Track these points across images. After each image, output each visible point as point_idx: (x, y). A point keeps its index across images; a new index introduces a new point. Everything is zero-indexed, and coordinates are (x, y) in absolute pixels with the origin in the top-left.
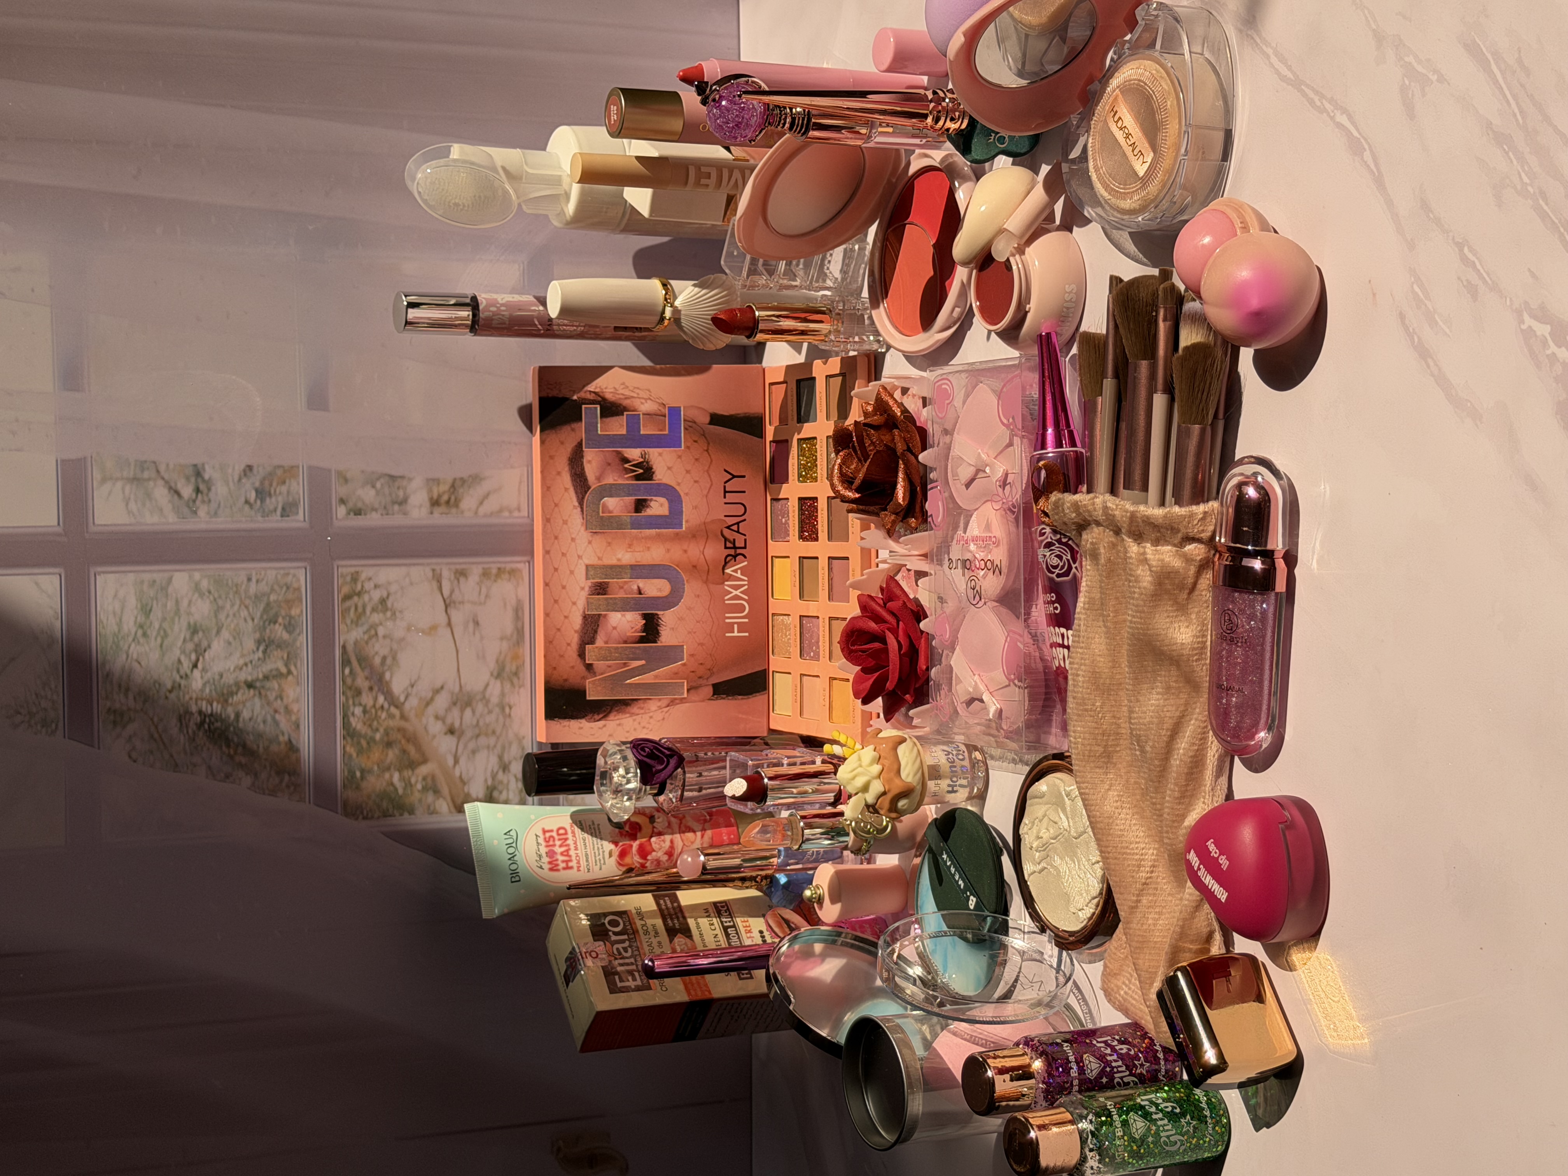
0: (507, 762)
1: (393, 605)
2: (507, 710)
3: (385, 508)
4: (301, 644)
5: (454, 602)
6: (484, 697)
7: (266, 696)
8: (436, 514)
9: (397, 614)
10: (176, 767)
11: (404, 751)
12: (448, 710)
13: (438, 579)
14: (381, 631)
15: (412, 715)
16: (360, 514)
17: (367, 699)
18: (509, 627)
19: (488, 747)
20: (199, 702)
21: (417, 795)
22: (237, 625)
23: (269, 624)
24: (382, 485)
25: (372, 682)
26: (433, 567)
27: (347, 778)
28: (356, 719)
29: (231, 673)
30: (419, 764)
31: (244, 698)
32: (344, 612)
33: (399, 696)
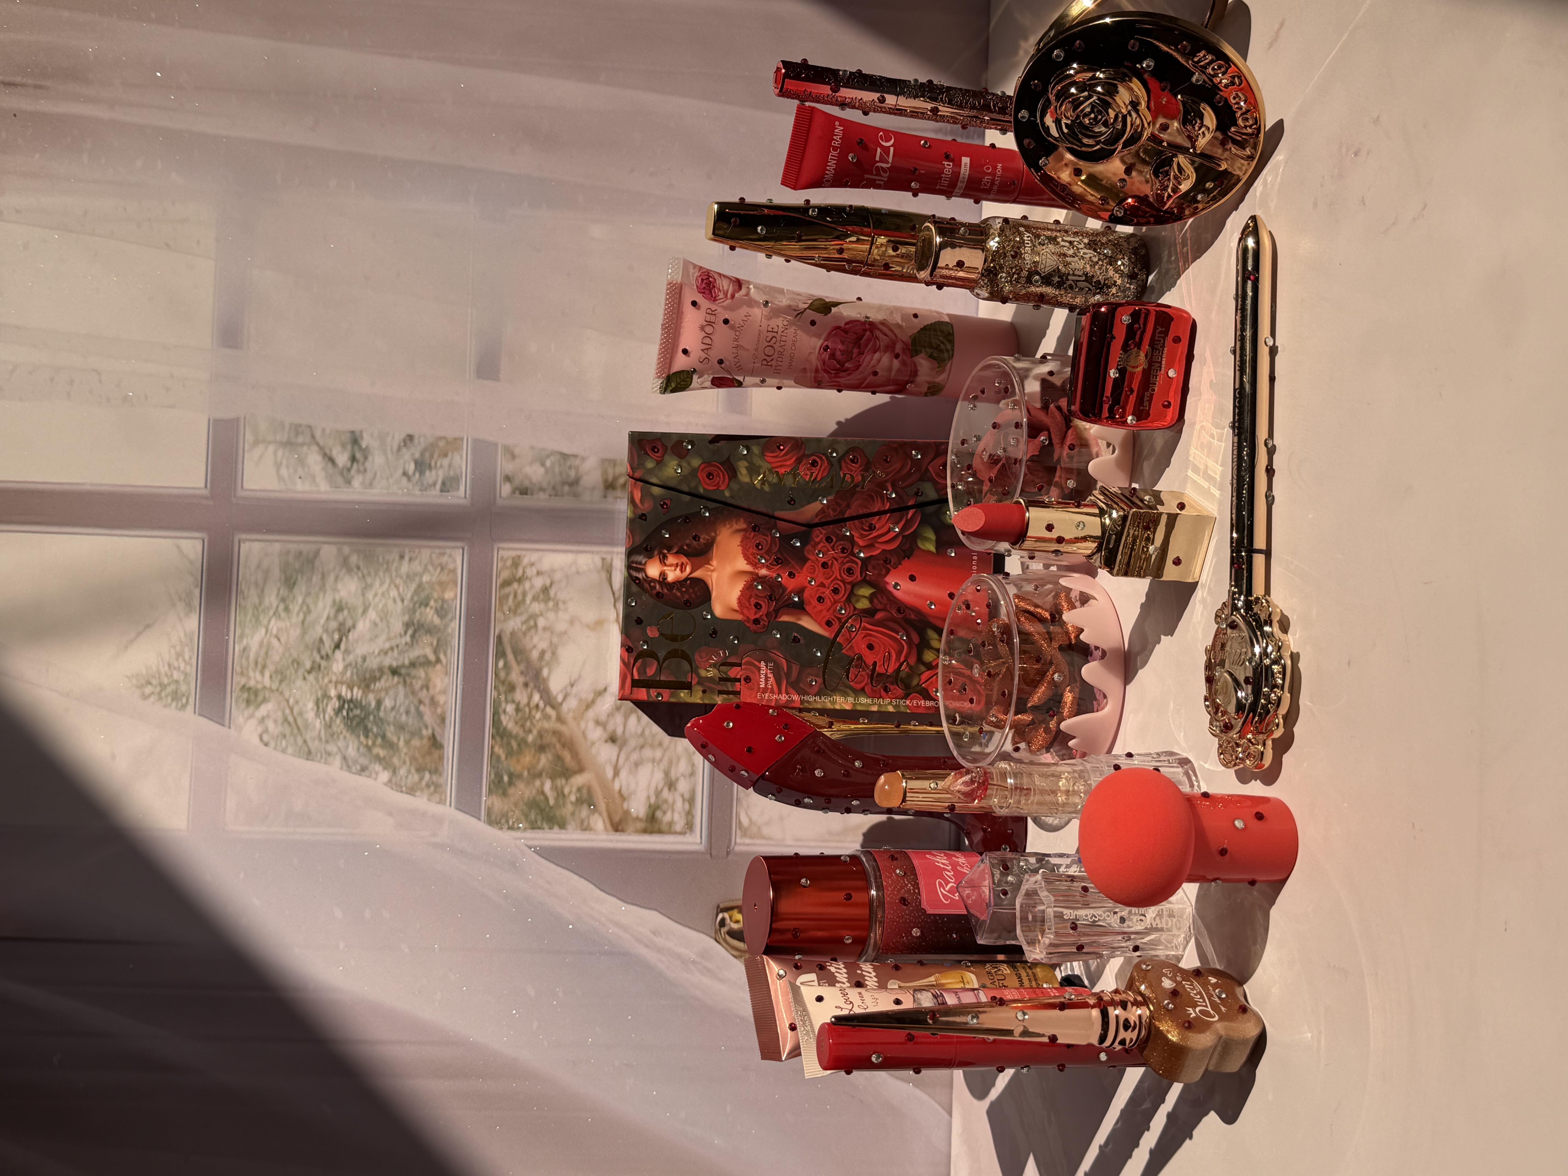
0: (673, 778)
1: (556, 594)
3: (554, 488)
4: (453, 630)
7: (411, 684)
8: (610, 499)
9: (561, 606)
10: (309, 755)
11: (559, 757)
12: (610, 715)
13: (608, 569)
14: (541, 622)
15: (569, 718)
16: (526, 494)
17: (521, 696)
19: (653, 761)
20: (339, 686)
21: (570, 808)
22: (386, 605)
23: (420, 606)
24: (553, 464)
25: (528, 678)
26: (605, 556)
27: (493, 782)
28: (507, 717)
29: (375, 657)
30: (574, 773)
31: (388, 685)
32: (502, 600)
33: (557, 695)
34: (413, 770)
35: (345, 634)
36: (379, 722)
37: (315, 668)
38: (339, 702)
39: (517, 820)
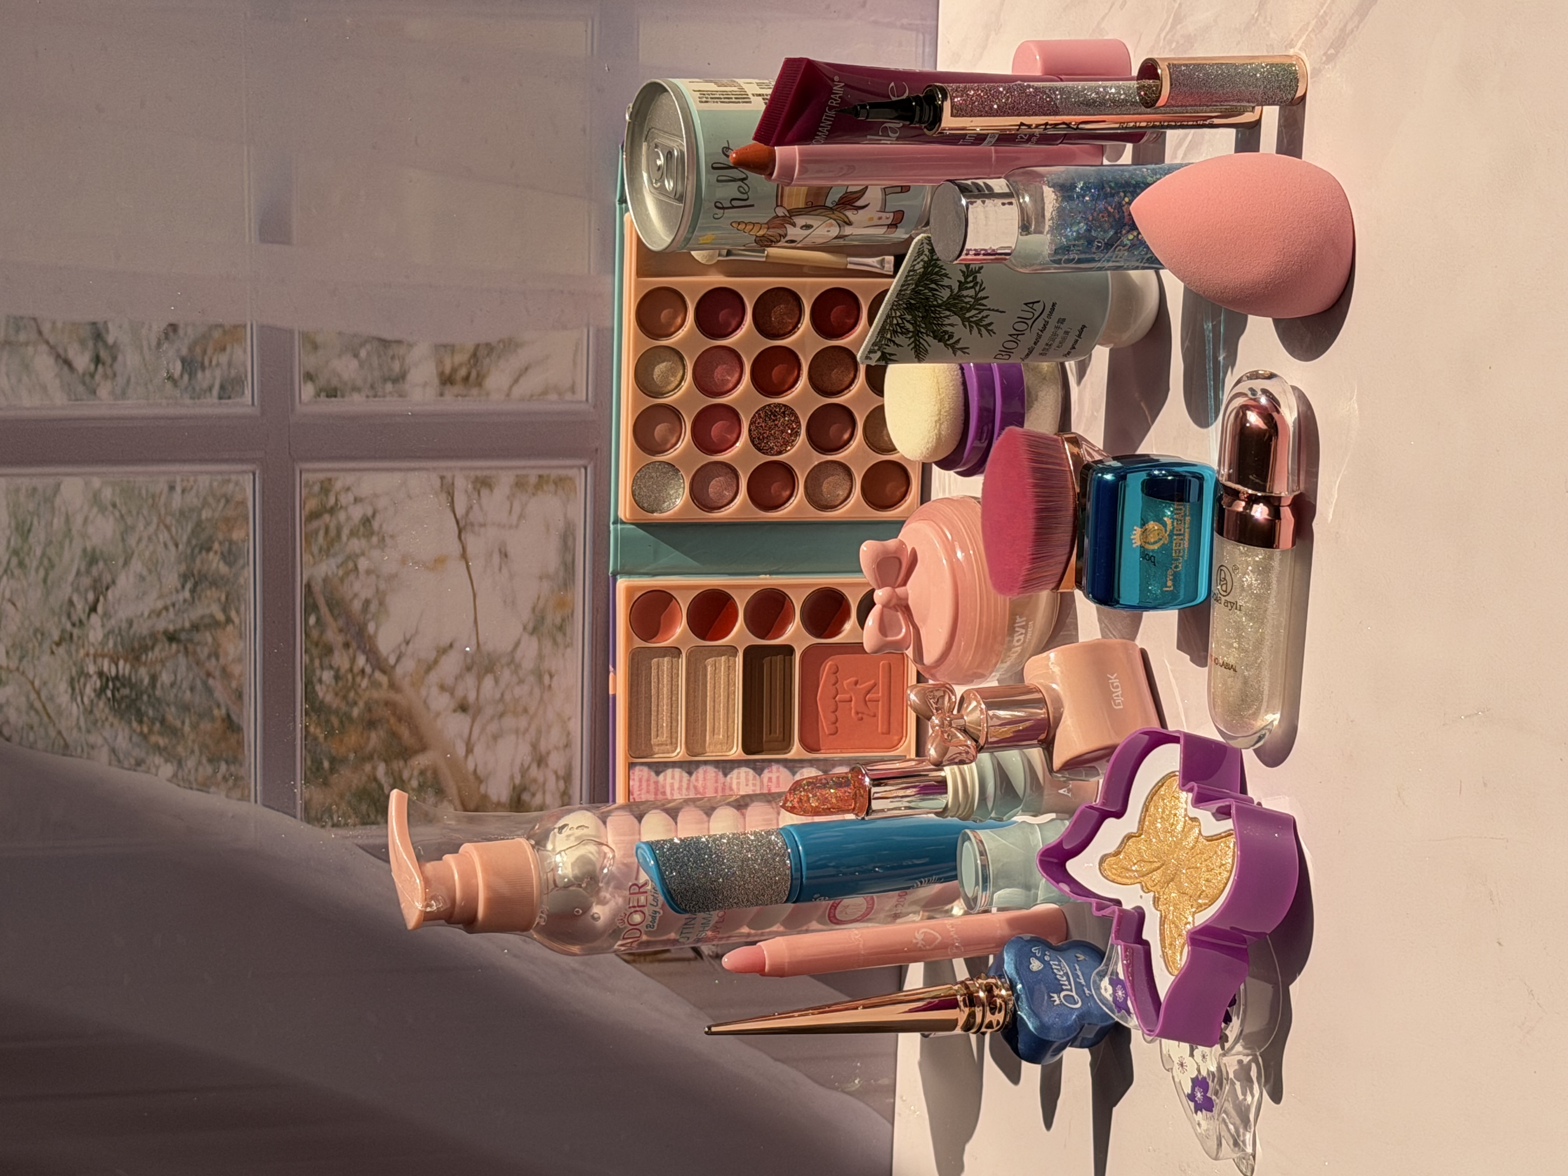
0: (544, 752)
1: (381, 526)
2: (546, 678)
3: (372, 387)
4: (247, 580)
5: (472, 525)
6: (512, 661)
7: (195, 653)
8: (448, 397)
9: (387, 540)
10: (66, 749)
11: (394, 735)
12: (459, 677)
13: (448, 490)
14: (363, 564)
15: (406, 684)
16: (335, 396)
17: (340, 659)
18: (553, 562)
19: (517, 732)
20: (99, 660)
22: (154, 552)
23: (200, 551)
24: (369, 354)
25: (349, 636)
26: (442, 473)
27: (311, 769)
28: (325, 688)
29: (145, 620)
30: (416, 752)
31: (163, 654)
32: (310, 537)
33: (388, 656)
34: (204, 760)
35: (102, 593)
36: (156, 703)
37: (66, 638)
38: (101, 681)
39: (344, 815)
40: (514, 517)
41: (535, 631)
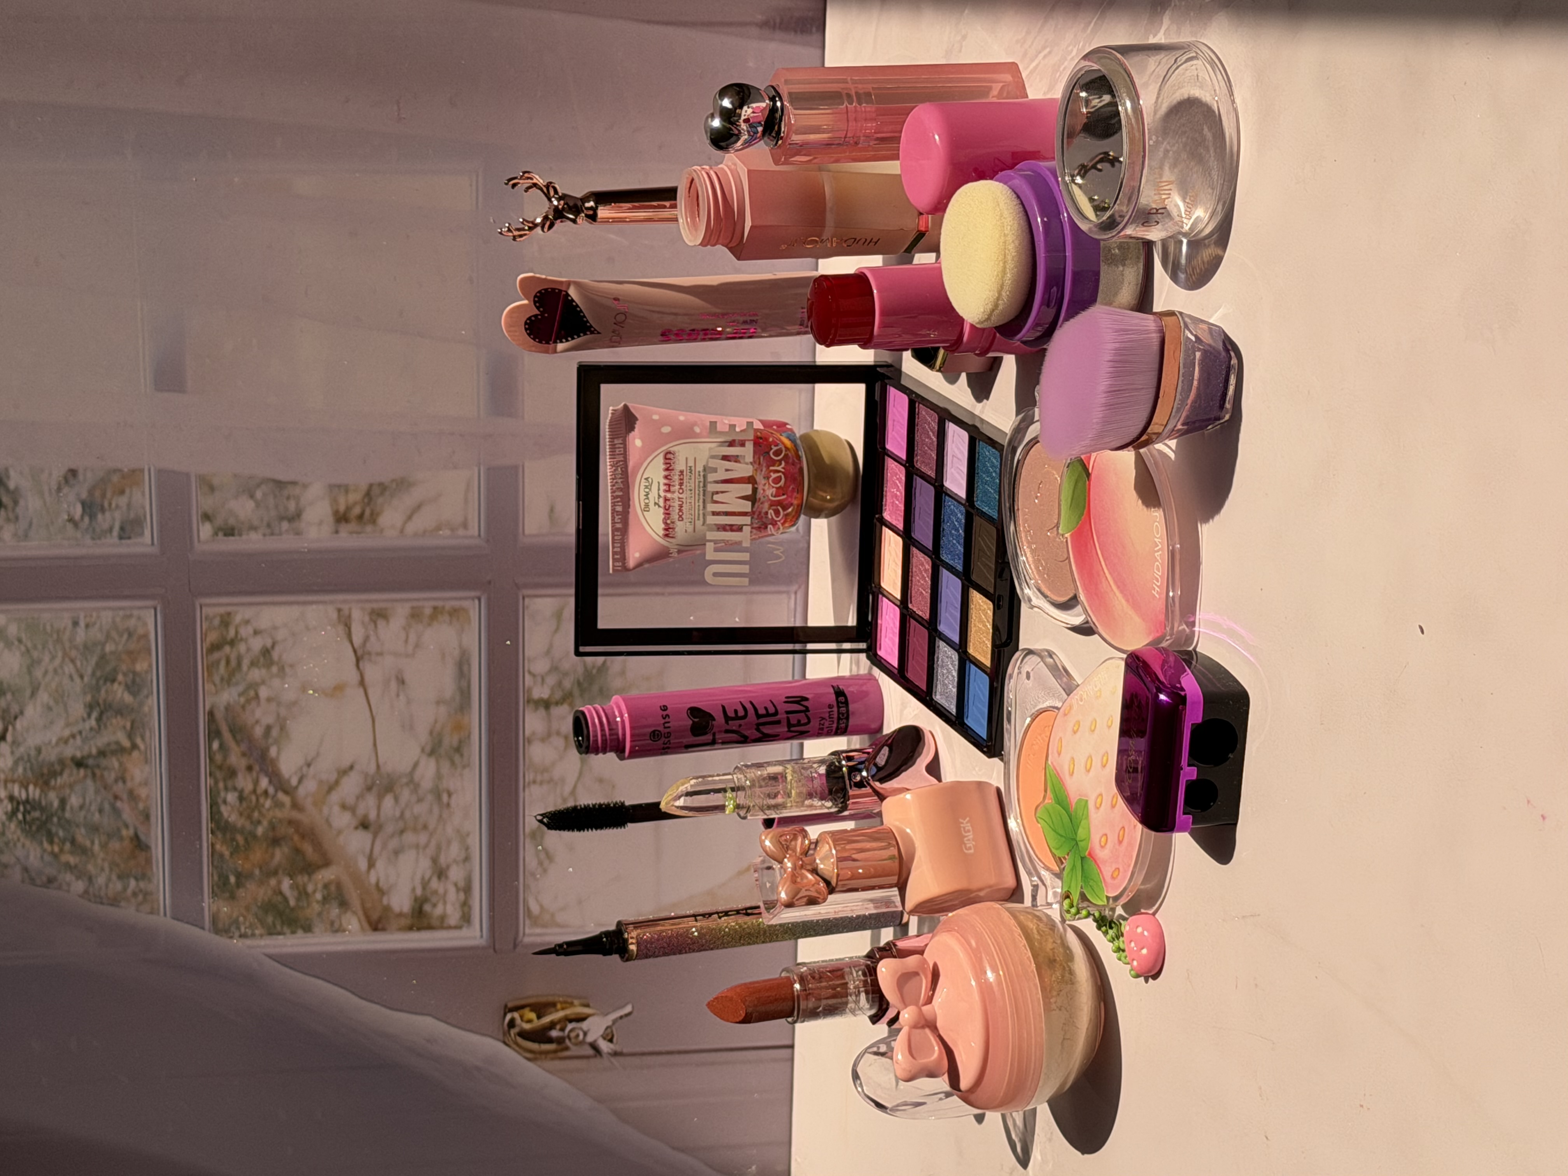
0: (444, 866)
1: (280, 657)
2: (445, 798)
3: (269, 525)
4: (151, 708)
5: (369, 653)
6: (411, 781)
7: (102, 777)
8: (343, 534)
9: (287, 670)
11: (297, 851)
12: (360, 797)
13: (346, 621)
14: (264, 692)
15: (308, 804)
16: (233, 535)
17: (244, 782)
18: (449, 688)
19: (417, 846)
20: (9, 785)
21: (316, 907)
22: (60, 684)
23: (105, 682)
24: (265, 495)
25: (251, 760)
26: (339, 606)
27: (217, 884)
28: (229, 808)
29: (53, 747)
30: (319, 867)
31: (72, 779)
32: (211, 668)
33: (290, 777)
34: (114, 877)
35: (10, 723)
36: (66, 824)
38: (12, 806)
39: (251, 926)
40: (410, 648)
41: (433, 752)
